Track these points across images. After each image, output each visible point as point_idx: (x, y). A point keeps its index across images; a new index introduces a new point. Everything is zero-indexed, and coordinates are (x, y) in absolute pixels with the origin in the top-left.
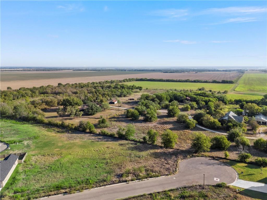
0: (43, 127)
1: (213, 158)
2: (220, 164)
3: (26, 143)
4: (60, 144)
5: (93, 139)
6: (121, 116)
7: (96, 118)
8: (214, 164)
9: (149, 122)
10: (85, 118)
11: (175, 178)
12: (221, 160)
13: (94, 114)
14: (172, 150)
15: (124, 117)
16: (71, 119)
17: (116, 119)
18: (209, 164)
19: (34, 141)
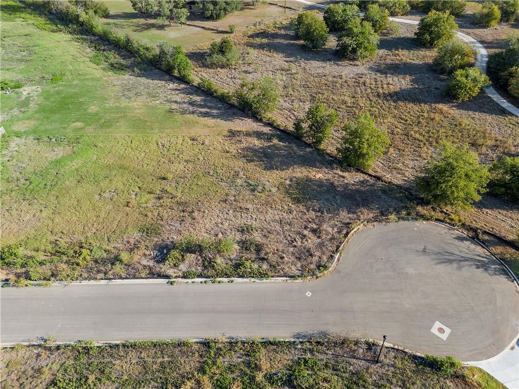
0: (89, 47)
1: (475, 235)
2: (483, 265)
3: (25, 93)
4: (93, 109)
5: (176, 102)
6: (283, 32)
7: (220, 29)
8: (466, 260)
9: (350, 60)
10: (195, 28)
11: (309, 294)
12: (499, 250)
13: (217, 17)
14: (360, 177)
15: (292, 33)
16: (161, 27)
17: (265, 41)
18: (446, 258)
19: (47, 88)
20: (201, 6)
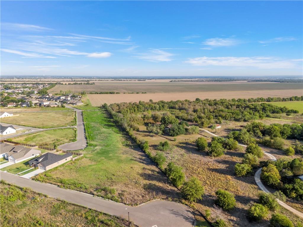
0: (124, 139)
2: (187, 219)
3: (96, 148)
4: (111, 155)
5: (136, 158)
6: (194, 144)
7: (172, 139)
8: (182, 216)
9: (210, 156)
10: (163, 138)
11: (126, 209)
12: (198, 217)
13: (173, 136)
16: (152, 136)
17: (184, 145)
18: (176, 213)
19: (103, 148)
20: (168, 131)
